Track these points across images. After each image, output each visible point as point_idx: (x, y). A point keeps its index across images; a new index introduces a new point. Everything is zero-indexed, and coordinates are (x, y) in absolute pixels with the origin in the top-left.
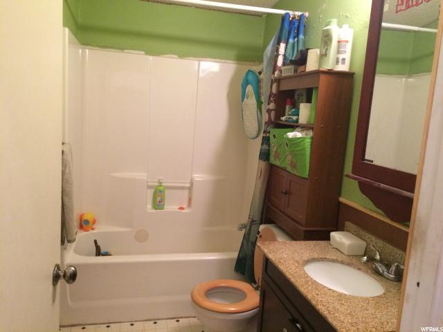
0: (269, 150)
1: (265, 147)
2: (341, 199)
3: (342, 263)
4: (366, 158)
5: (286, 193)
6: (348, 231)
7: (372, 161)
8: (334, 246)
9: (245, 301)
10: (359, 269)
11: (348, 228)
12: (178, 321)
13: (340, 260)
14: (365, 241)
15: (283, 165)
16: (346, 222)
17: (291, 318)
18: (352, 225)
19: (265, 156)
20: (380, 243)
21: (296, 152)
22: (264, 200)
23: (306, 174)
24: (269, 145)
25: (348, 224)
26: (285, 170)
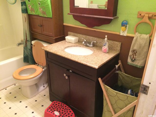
0: (26, 8)
1: (24, 7)
2: (64, 24)
3: (74, 46)
4: (75, 5)
5: (41, 26)
6: (70, 35)
7: (79, 6)
8: (68, 41)
9: (37, 71)
10: (80, 47)
11: (70, 34)
12: (6, 89)
13: (73, 45)
14: (78, 37)
15: (37, 14)
16: (68, 32)
17: (66, 70)
18: (71, 33)
19: (25, 11)
20: (84, 36)
21: (45, 7)
22: (30, 31)
23: (51, 16)
24: (26, 6)
25: (69, 33)
26: (38, 16)
